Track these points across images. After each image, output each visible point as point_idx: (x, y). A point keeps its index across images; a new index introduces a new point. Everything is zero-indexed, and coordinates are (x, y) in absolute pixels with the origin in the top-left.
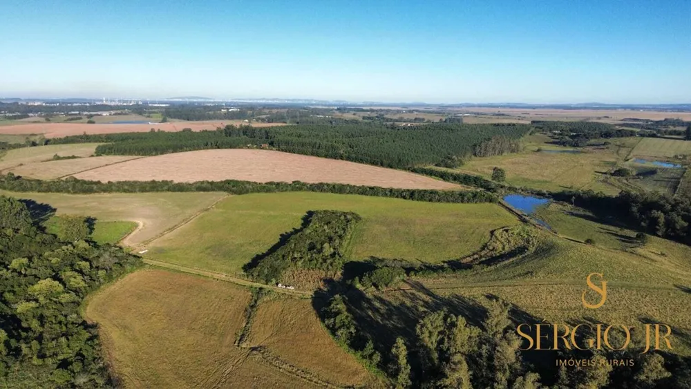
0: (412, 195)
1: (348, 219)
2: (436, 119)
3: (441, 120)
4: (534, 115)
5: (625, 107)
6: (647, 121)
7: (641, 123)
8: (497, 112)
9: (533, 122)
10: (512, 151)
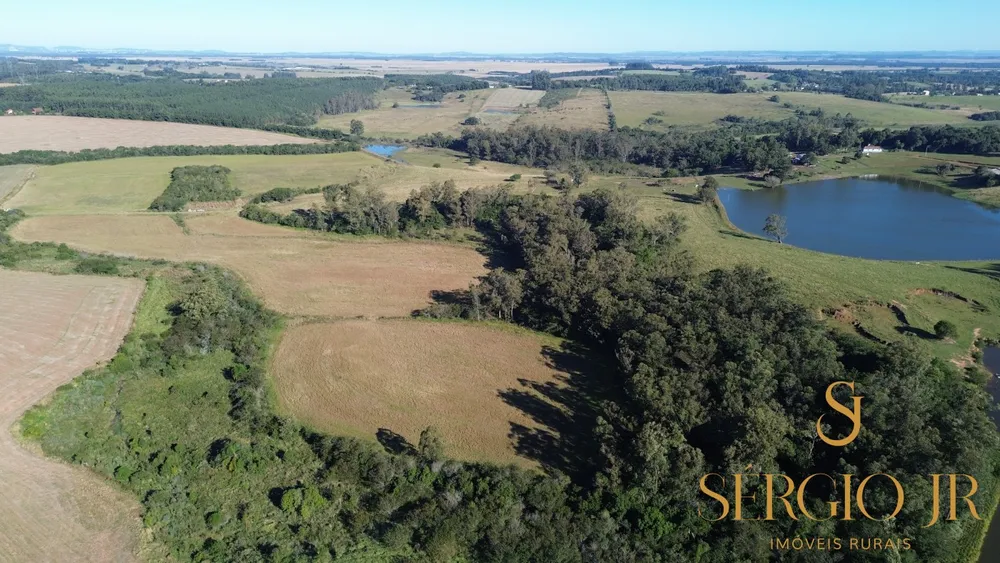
0: (274, 150)
1: (218, 171)
2: (259, 75)
3: (266, 75)
4: (387, 68)
5: (495, 58)
6: (514, 74)
7: (507, 76)
8: (338, 65)
9: (386, 76)
10: (367, 108)
